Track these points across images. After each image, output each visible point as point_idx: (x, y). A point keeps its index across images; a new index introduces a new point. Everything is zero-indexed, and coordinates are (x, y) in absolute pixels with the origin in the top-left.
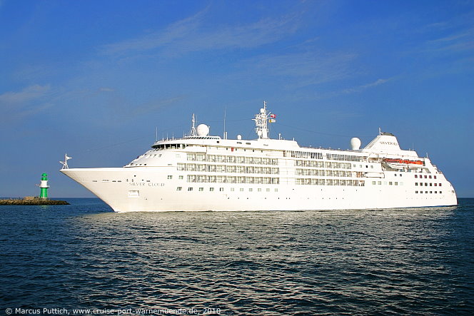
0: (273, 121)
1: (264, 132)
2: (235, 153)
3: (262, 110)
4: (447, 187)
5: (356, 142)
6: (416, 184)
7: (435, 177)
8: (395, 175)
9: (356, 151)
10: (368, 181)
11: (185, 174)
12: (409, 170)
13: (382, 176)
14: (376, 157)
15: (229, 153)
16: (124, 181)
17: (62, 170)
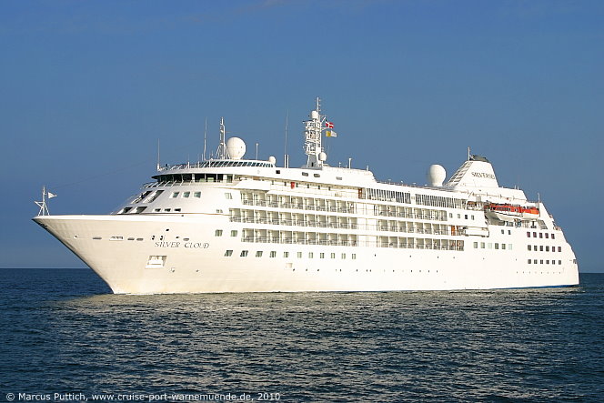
0: (333, 134)
3: (315, 114)
4: (568, 254)
5: (439, 173)
6: (529, 248)
7: (553, 236)
8: (503, 232)
9: (439, 188)
10: (468, 242)
11: (239, 226)
12: (519, 223)
13: (486, 233)
14: (473, 199)
15: (288, 191)
16: (147, 239)
17: (39, 217)
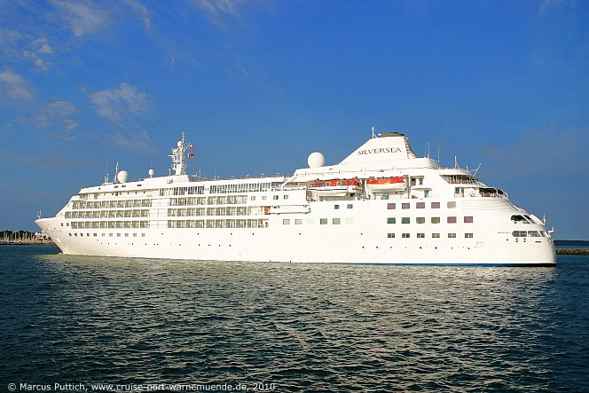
1: (178, 169)
2: (120, 198)
3: (179, 144)
6: (391, 220)
7: (453, 205)
8: (337, 206)
11: (70, 221)
13: (304, 210)
15: (114, 198)
